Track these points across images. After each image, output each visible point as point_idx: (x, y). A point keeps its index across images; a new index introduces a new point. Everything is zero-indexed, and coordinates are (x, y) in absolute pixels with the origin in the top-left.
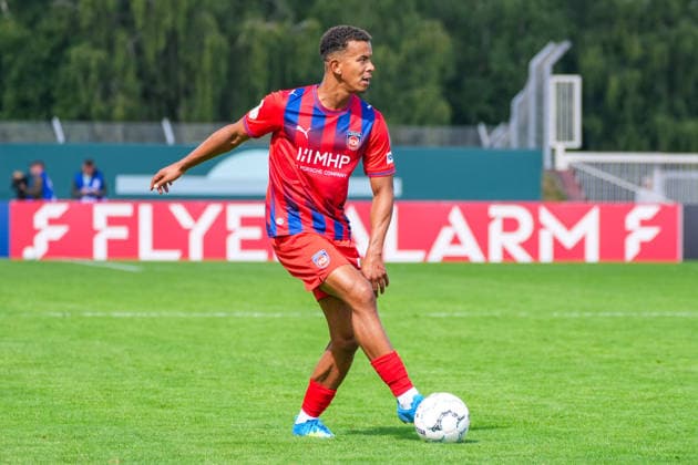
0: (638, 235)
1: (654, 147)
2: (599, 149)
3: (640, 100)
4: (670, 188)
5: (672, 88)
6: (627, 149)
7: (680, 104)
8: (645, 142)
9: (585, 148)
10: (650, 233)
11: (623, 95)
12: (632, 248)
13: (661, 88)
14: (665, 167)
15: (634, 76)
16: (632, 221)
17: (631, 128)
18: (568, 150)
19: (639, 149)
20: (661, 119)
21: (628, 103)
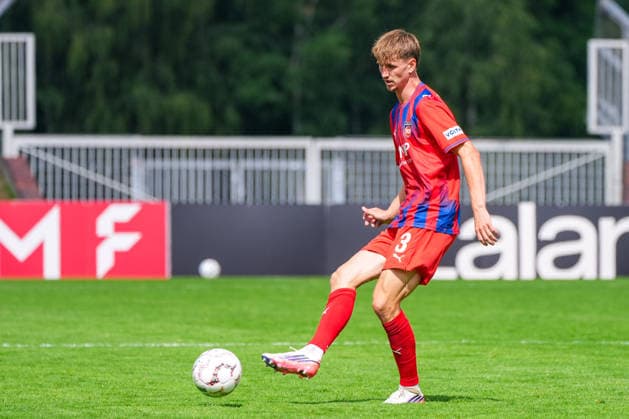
0: (113, 243)
1: (133, 128)
2: (60, 130)
3: (114, 66)
4: (154, 181)
5: (156, 51)
6: (96, 130)
7: (166, 72)
8: (120, 122)
9: (40, 129)
10: (127, 241)
11: (91, 59)
12: (105, 261)
13: (143, 51)
14: (147, 153)
15: (104, 35)
16: (104, 224)
17: (101, 103)
18: (18, 132)
19: (112, 131)
20: (141, 92)
21: (97, 70)
